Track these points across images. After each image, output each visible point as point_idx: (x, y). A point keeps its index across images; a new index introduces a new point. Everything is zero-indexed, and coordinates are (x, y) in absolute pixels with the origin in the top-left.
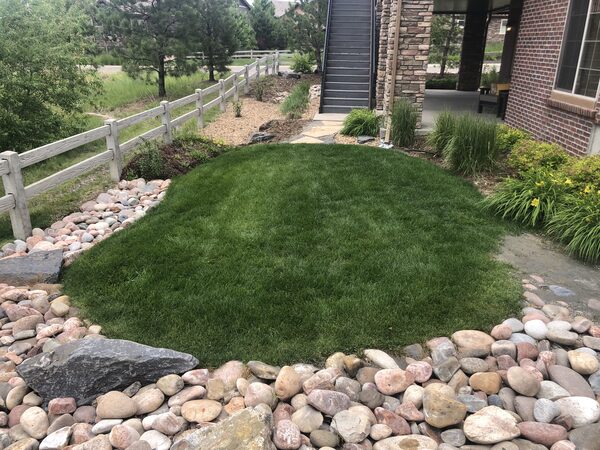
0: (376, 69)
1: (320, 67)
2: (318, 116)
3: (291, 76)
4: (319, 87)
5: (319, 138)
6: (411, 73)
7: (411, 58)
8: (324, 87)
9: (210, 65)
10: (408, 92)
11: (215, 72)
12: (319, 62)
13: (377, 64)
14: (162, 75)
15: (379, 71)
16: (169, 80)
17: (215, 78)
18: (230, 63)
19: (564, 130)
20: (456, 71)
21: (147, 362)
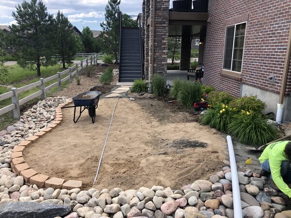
0: (144, 61)
1: (117, 61)
2: (118, 84)
3: (103, 65)
4: (117, 70)
5: (120, 94)
6: (160, 63)
7: (160, 56)
8: (120, 70)
9: (63, 60)
10: (160, 71)
11: (66, 64)
12: (116, 58)
13: (144, 59)
14: (39, 65)
16: (42, 68)
17: (66, 67)
18: (73, 59)
19: (229, 86)
20: (179, 61)
21: (44, 212)
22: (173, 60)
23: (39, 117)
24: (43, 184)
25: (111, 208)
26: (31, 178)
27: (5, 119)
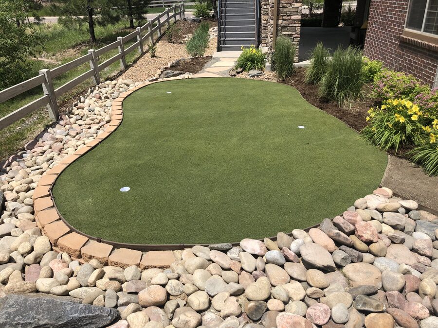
0: (260, 14)
1: (216, 12)
2: (216, 54)
3: (194, 21)
4: (216, 29)
5: (218, 73)
6: (289, 17)
7: (288, 5)
8: (220, 30)
9: (130, 15)
10: (287, 33)
11: (134, 21)
12: (215, 9)
13: (260, 10)
14: (92, 25)
15: (262, 16)
17: (135, 25)
19: (414, 62)
20: (320, 11)
21: (67, 322)
22: (311, 10)
23: (87, 117)
24: (77, 253)
25: (187, 322)
26: (60, 241)
27: (38, 119)
